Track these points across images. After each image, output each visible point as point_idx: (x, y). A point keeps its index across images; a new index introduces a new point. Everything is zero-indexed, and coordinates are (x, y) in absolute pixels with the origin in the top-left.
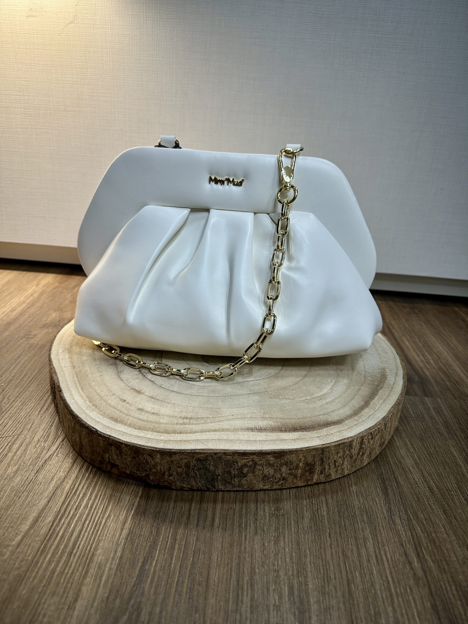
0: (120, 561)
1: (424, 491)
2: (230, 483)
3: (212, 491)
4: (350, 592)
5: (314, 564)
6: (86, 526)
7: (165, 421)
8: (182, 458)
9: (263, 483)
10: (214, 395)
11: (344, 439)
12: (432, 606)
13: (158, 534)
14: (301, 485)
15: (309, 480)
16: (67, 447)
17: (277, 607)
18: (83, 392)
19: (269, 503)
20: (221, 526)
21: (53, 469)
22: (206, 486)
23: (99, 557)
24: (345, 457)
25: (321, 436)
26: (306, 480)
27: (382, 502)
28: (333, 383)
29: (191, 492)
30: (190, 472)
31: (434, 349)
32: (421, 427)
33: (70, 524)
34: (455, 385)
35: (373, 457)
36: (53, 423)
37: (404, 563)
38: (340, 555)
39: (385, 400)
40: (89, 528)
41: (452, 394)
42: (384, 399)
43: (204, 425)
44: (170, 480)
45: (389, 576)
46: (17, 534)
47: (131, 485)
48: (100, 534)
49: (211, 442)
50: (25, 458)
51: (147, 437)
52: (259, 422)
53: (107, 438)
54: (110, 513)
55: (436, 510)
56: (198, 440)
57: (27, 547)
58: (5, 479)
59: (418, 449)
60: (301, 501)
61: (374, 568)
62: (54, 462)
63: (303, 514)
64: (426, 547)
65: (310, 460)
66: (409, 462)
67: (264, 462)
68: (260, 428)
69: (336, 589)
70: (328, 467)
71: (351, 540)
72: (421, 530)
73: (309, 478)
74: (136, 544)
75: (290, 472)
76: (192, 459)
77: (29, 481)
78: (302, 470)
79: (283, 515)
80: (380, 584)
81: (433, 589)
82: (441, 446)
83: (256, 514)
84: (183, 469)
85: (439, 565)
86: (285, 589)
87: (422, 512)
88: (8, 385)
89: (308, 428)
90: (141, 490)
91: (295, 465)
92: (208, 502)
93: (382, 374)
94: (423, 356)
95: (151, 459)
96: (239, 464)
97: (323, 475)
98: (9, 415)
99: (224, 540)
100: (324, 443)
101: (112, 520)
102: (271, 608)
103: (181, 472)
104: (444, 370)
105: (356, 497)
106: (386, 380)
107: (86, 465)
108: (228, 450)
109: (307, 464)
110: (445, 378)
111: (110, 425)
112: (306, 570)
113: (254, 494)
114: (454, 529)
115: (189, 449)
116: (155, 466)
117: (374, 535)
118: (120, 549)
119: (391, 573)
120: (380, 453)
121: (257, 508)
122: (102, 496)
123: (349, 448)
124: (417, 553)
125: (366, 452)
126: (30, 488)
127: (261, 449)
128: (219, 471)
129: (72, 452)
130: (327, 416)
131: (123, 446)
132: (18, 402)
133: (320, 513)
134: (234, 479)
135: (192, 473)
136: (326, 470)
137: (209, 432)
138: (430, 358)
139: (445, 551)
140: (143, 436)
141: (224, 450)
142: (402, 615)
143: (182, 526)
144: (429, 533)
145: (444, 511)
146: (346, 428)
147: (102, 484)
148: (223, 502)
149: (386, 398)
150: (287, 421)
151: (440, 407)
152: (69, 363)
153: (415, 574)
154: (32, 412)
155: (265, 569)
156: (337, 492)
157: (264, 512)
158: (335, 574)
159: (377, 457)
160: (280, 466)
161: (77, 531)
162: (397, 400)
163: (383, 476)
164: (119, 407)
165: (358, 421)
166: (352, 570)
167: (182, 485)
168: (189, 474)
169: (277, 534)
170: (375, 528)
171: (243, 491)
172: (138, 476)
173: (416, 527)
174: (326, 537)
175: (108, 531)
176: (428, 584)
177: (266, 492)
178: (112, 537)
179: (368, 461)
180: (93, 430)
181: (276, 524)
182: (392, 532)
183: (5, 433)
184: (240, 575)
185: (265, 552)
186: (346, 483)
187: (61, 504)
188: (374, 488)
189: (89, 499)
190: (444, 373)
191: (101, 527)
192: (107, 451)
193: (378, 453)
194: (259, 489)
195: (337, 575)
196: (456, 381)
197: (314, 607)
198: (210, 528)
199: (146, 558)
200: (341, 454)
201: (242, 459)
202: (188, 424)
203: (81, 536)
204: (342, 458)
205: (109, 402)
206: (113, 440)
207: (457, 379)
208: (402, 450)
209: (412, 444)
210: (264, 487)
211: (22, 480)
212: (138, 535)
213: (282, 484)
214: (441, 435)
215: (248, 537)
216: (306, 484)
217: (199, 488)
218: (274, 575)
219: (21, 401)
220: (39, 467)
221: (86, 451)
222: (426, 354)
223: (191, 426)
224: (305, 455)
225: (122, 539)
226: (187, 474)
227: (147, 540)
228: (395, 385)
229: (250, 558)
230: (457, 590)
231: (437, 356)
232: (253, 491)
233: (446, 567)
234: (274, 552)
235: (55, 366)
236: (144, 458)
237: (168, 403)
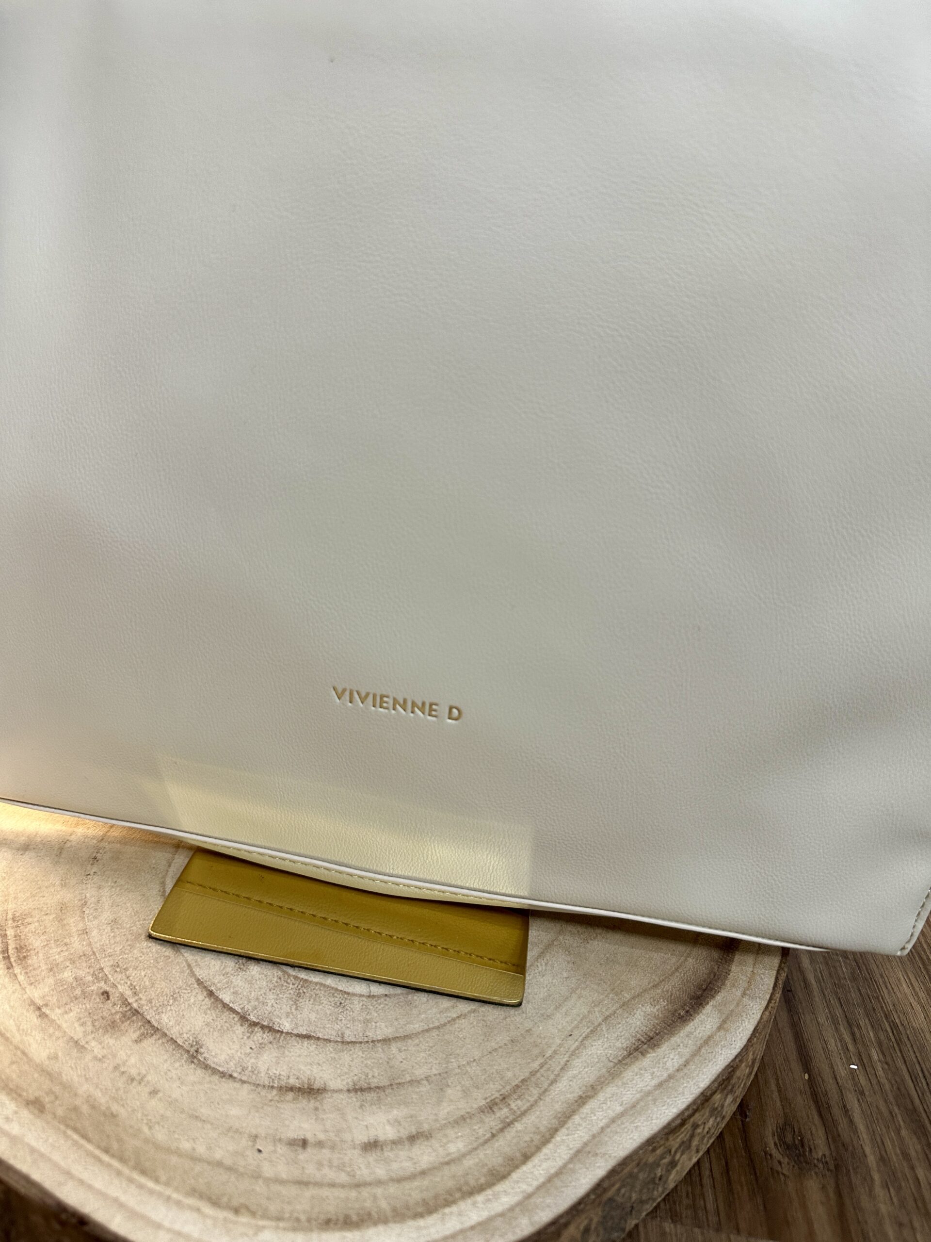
7: (461, 1146)
43: (548, 1100)
49: (605, 1139)
52: (630, 1021)
56: (578, 1152)
68: (647, 1038)
115: (586, 1189)
137: (574, 1112)
202: (515, 1120)
205: (268, 1171)
223: (527, 1122)
237: (411, 1082)
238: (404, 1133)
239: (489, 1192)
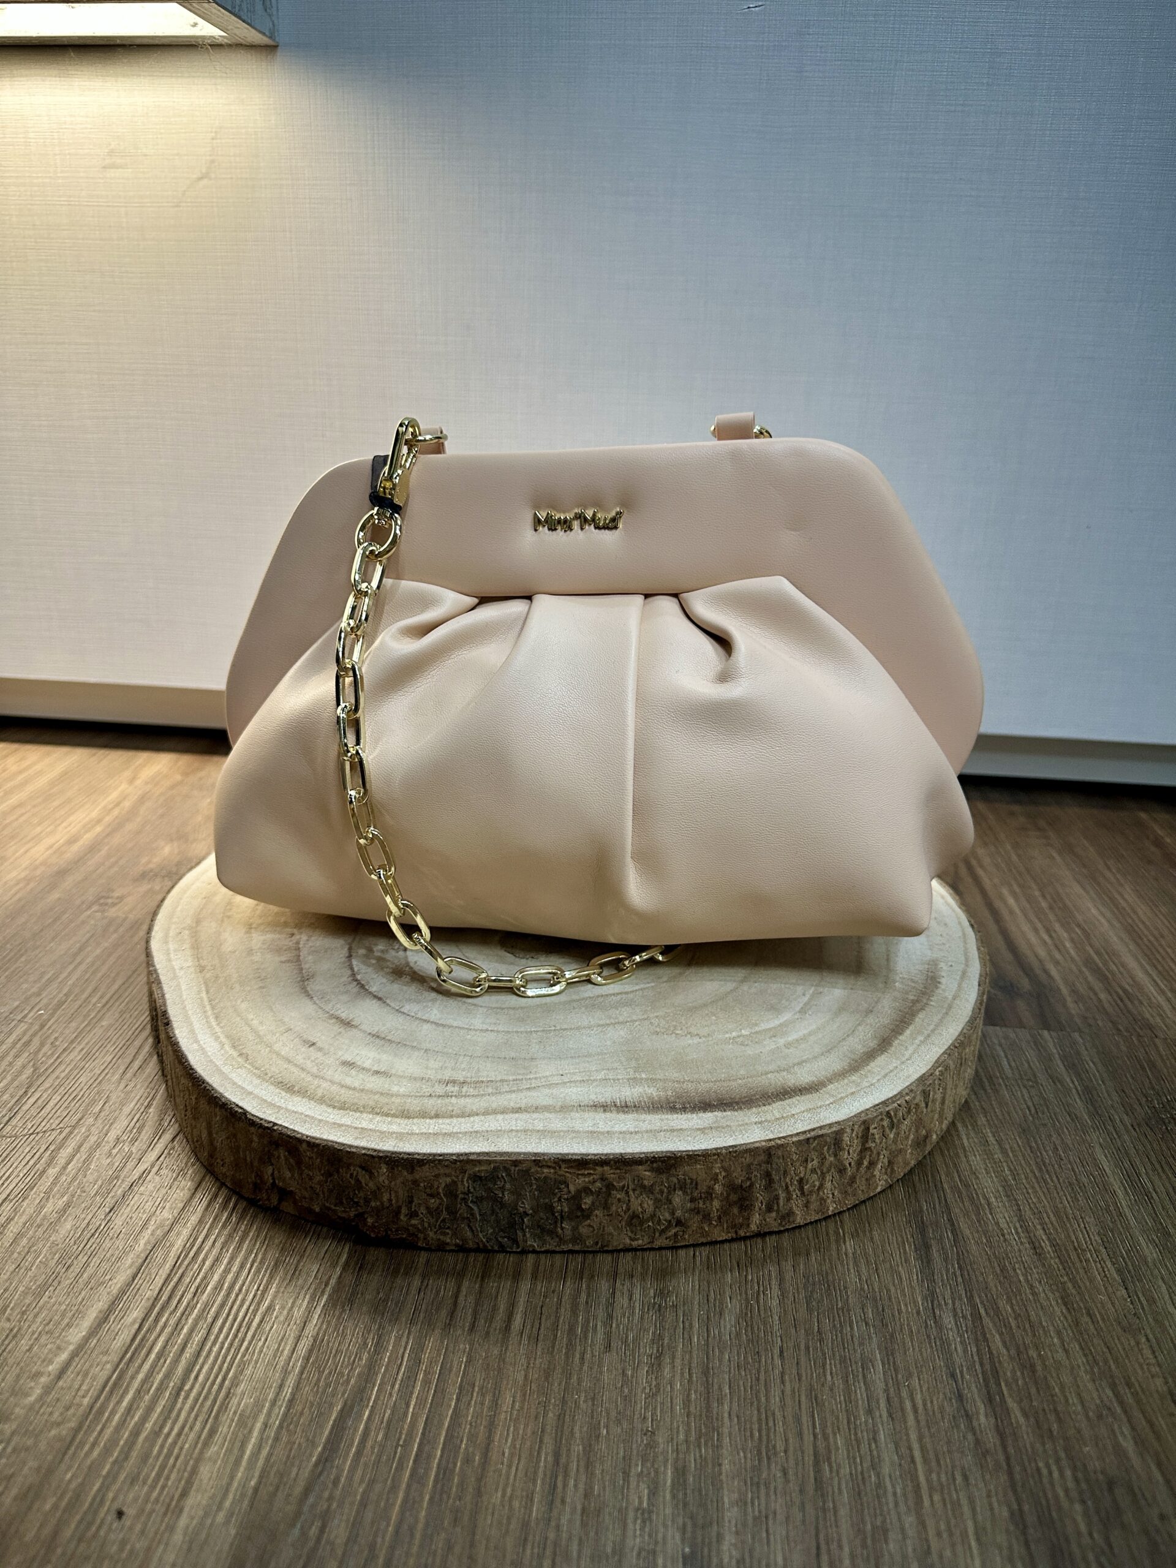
0: (288, 1408)
1: (1020, 1250)
2: (552, 1233)
3: (510, 1253)
4: (819, 1482)
5: (738, 1417)
6: (216, 1330)
7: (402, 1090)
8: (439, 1175)
9: (630, 1234)
10: (522, 1029)
11: (821, 1128)
12: (1012, 1514)
13: (379, 1347)
14: (721, 1239)
15: (741, 1226)
16: (181, 1155)
17: (643, 1514)
18: (218, 1024)
19: (643, 1279)
20: (527, 1331)
21: (148, 1204)
22: (497, 1240)
23: (242, 1399)
24: (825, 1170)
25: (766, 1121)
26: (734, 1226)
27: (915, 1277)
28: (808, 996)
29: (461, 1255)
30: (459, 1206)
31: (1077, 915)
32: (1025, 1100)
33: (180, 1327)
34: (1122, 1000)
35: (900, 1172)
36: (153, 1099)
37: (954, 1417)
38: (803, 1398)
39: (929, 1036)
40: (222, 1336)
41: (1112, 1022)
42: (926, 1032)
43: (493, 1098)
44: (413, 1226)
45: (916, 1446)
46: (59, 1348)
47: (325, 1238)
48: (247, 1349)
49: (506, 1136)
50: (85, 1180)
51: (360, 1126)
52: (623, 1090)
53: (268, 1128)
54: (272, 1301)
55: (1042, 1295)
56: (477, 1132)
57: (79, 1378)
58: (39, 1226)
59: (1012, 1151)
60: (719, 1275)
61: (881, 1429)
62: (151, 1187)
63: (721, 1303)
64: (1010, 1380)
65: (739, 1177)
66: (988, 1185)
67: (630, 1183)
68: (623, 1105)
69: (785, 1472)
70: (784, 1195)
71: (830, 1364)
72: (1004, 1343)
73: (741, 1220)
74: (326, 1372)
75: (693, 1206)
76: (460, 1177)
77: (93, 1231)
78: (721, 1201)
79: (675, 1306)
80: (892, 1463)
81: (1017, 1477)
82: (1071, 1146)
83: (610, 1304)
84: (441, 1199)
85: (1037, 1422)
86: (665, 1473)
87: (1009, 1300)
88: (52, 1015)
89: (737, 1103)
90: (347, 1249)
91: (703, 1188)
92: (500, 1277)
93: (930, 974)
94: (1048, 931)
95: (367, 1177)
96: (572, 1188)
97: (774, 1214)
98: (54, 1081)
99: (532, 1362)
100: (771, 1136)
101: (276, 1318)
102: (631, 1514)
103: (438, 1208)
104: (1097, 965)
105: (851, 1266)
106: (937, 988)
107: (224, 1193)
108: (544, 1154)
109: (732, 1187)
110: (1097, 986)
111: (277, 1100)
112: (718, 1432)
113: (609, 1258)
114: (1083, 1340)
115: (455, 1152)
116: (376, 1193)
117: (889, 1354)
118: (291, 1382)
119: (921, 1438)
120: (920, 1164)
121: (614, 1290)
122: (256, 1264)
123: (835, 1148)
124: (989, 1393)
125: (878, 1160)
126: (94, 1247)
127: (623, 1152)
128: (526, 1206)
129: (193, 1165)
130: (785, 1073)
131: (304, 1145)
132: (76, 1052)
133: (762, 1301)
134: (562, 1223)
135: (462, 1210)
136: (781, 1204)
137: (502, 1113)
138: (1065, 935)
139: (1057, 1390)
140: (349, 1123)
141: (536, 1154)
142: (939, 1534)
143: (437, 1332)
144: (1022, 1348)
145: (1062, 1298)
146: (828, 1102)
147: (258, 1236)
148: (535, 1277)
149: (933, 1031)
150: (690, 1087)
151: (1078, 1053)
152: (190, 959)
153: (977, 1442)
154: (106, 1074)
155: (622, 1429)
156: (808, 1254)
157: (630, 1300)
158: (786, 1440)
159: (911, 1172)
160: (669, 1193)
161: (194, 1341)
162: (959, 1035)
163: (922, 1217)
164: (300, 1059)
165: (858, 1085)
166: (829, 1431)
167: (442, 1237)
168: (456, 1213)
169: (658, 1351)
170: (892, 1336)
171: (585, 1252)
172: (340, 1217)
173: (992, 1334)
174: (772, 1358)
175: (264, 1343)
176: (1008, 1465)
177: (638, 1253)
178: (275, 1356)
179: (886, 1181)
180: (237, 1112)
181: (656, 1326)
182: (931, 1347)
183: (43, 1124)
184: (564, 1442)
185: (626, 1391)
186: (831, 1232)
187: (162, 1281)
188: (898, 1244)
189: (227, 1271)
190: (1096, 971)
191: (250, 1334)
192: (269, 1158)
193: (913, 1163)
194: (621, 1247)
195: (791, 1441)
196: (1125, 991)
197: (731, 1514)
198: (501, 1336)
199: (349, 1402)
200: (815, 1162)
201: (579, 1174)
202: (456, 1096)
203: (204, 1354)
204: (819, 1172)
205: (277, 1047)
206: (281, 1133)
207: (1127, 987)
208: (975, 1156)
209: (1000, 1143)
210: (633, 1243)
211: (77, 1228)
212: (334, 1352)
213: (676, 1235)
214: (1072, 1120)
215: (588, 1356)
216: (734, 1236)
217: (481, 1246)
218: (642, 1441)
219: (82, 1049)
220: (115, 1200)
221: (222, 1160)
222: (1057, 926)
223: (462, 1101)
224: (726, 1164)
225: (297, 1361)
226: (452, 1211)
227: (354, 1361)
228: (957, 1002)
229: (590, 1403)
230: (1076, 1480)
231: (1083, 930)
232: (607, 1252)
233: (1055, 1427)
234: (647, 1391)
235: (158, 967)
236: (352, 1175)
237: (413, 1047)
238: (375, 1068)
239: (389, 1119)
